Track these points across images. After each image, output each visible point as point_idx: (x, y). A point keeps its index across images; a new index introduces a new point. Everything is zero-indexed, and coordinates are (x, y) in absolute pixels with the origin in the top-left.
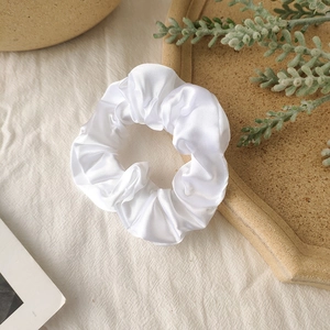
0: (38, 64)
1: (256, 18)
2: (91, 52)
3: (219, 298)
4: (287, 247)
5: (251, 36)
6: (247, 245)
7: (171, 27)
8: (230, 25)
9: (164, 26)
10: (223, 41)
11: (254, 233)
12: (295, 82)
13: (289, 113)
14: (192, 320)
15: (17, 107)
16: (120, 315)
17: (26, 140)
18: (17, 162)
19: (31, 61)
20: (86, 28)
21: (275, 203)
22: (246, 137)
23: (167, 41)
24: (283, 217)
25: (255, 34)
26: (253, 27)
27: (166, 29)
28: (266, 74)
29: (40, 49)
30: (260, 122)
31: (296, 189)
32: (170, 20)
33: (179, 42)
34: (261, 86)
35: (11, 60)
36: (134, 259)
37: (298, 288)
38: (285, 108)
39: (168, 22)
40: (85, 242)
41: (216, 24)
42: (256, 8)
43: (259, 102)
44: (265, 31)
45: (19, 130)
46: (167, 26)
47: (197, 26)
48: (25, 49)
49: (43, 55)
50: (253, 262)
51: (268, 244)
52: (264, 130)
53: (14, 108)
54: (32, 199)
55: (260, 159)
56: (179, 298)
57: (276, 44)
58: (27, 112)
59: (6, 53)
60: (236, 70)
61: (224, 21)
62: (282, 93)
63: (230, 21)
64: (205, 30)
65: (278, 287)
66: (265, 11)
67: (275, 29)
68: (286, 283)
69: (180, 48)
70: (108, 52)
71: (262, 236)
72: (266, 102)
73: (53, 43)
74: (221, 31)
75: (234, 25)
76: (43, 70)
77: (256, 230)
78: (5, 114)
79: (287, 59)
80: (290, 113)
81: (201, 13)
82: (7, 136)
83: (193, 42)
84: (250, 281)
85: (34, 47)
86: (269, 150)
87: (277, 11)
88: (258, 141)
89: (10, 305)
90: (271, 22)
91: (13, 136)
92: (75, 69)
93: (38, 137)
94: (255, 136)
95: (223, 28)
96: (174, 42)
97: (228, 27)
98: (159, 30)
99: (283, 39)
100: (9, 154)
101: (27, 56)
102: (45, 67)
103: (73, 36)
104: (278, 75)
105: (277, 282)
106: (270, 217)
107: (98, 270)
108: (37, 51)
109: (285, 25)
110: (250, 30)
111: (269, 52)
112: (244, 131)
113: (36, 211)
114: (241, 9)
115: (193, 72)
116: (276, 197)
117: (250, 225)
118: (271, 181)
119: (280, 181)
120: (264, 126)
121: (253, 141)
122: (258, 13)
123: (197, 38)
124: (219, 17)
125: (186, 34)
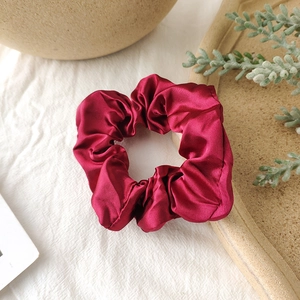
0: (76, 73)
1: (287, 56)
5: (278, 74)
7: (200, 58)
8: (260, 61)
9: (193, 56)
10: (249, 76)
11: (258, 281)
15: (50, 110)
17: (51, 141)
19: (70, 69)
21: (287, 251)
22: (263, 177)
23: (196, 70)
24: (292, 267)
25: (283, 73)
26: (282, 65)
27: (195, 59)
28: (292, 113)
29: (79, 61)
30: (279, 162)
32: (200, 51)
33: (206, 73)
34: (286, 124)
35: (54, 66)
39: (198, 53)
40: (84, 248)
41: (245, 59)
42: (288, 47)
43: (282, 140)
45: (47, 132)
46: (196, 56)
47: (227, 59)
48: (65, 58)
49: (81, 66)
52: (283, 173)
53: (47, 110)
54: (46, 197)
55: (276, 200)
59: (50, 60)
60: (261, 105)
61: (255, 57)
63: (261, 57)
64: (233, 63)
66: (297, 50)
69: (207, 78)
71: (266, 287)
72: (290, 141)
73: (91, 56)
74: (250, 66)
76: (79, 79)
77: (261, 280)
78: (38, 115)
81: (234, 47)
83: (220, 73)
85: (73, 58)
86: (286, 192)
88: (275, 182)
91: (41, 135)
93: (64, 139)
94: (272, 177)
95: (253, 63)
96: (202, 72)
97: (258, 63)
98: (188, 59)
100: (34, 152)
101: (67, 65)
106: (277, 267)
110: (279, 68)
112: (262, 169)
113: (47, 210)
114: (273, 46)
116: (287, 244)
117: (255, 273)
118: (284, 225)
119: (294, 228)
120: (284, 168)
121: (270, 182)
122: (290, 52)
123: (225, 71)
124: (250, 52)
125: (214, 65)
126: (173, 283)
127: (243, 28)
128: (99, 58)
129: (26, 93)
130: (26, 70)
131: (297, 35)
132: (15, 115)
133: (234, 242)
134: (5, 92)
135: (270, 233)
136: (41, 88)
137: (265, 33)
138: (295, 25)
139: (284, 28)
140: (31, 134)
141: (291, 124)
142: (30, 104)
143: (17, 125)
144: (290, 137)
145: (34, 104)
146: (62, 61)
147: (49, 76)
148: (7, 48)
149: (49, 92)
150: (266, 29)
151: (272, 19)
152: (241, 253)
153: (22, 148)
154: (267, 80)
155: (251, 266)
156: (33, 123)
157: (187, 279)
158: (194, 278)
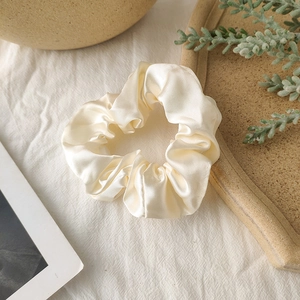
0: (75, 61)
1: (267, 31)
2: (120, 53)
3: (217, 278)
4: (282, 237)
5: (260, 46)
6: (246, 232)
7: (190, 35)
8: (243, 35)
9: (184, 34)
10: (235, 50)
11: (253, 221)
12: (298, 90)
13: (292, 116)
14: (192, 294)
15: (55, 98)
16: (129, 284)
17: (60, 126)
18: (50, 147)
19: (68, 59)
20: (117, 33)
21: (275, 196)
22: (251, 136)
23: (187, 47)
24: (281, 210)
25: (264, 45)
26: (263, 39)
27: (185, 37)
28: (273, 80)
29: (77, 49)
30: (265, 122)
31: (295, 185)
32: (190, 29)
33: (196, 49)
34: (269, 90)
35: (52, 57)
36: (144, 236)
37: (290, 275)
38: (288, 112)
39: (188, 31)
41: (231, 34)
42: (267, 21)
43: (266, 104)
44: (273, 43)
45: (55, 118)
46: (187, 34)
47: (214, 35)
49: (79, 53)
50: (251, 248)
51: (265, 233)
52: (268, 131)
53: (52, 98)
54: (62, 177)
56: (182, 274)
57: (283, 54)
58: (63, 102)
59: (49, 51)
60: (246, 74)
61: (238, 31)
62: (287, 97)
63: (243, 32)
64: (220, 39)
65: (272, 273)
66: (275, 24)
67: (283, 41)
68: (279, 269)
69: (197, 54)
70: (135, 55)
71: (260, 225)
72: (272, 104)
74: (234, 40)
75: (247, 35)
76: (78, 67)
77: (255, 220)
78: (45, 103)
79: (294, 66)
81: (219, 23)
82: (45, 122)
83: (209, 49)
84: (246, 264)
85: (72, 47)
86: (272, 148)
87: (286, 23)
88: (261, 140)
89: (36, 266)
90: (280, 34)
91: (50, 122)
92: (105, 68)
94: (259, 136)
95: (237, 38)
96: (192, 48)
97: (241, 37)
98: (179, 37)
99: (290, 49)
100: (45, 137)
101: (66, 54)
102: (80, 65)
103: (104, 39)
104: (283, 82)
105: (271, 268)
106: (268, 208)
107: (113, 243)
108: (75, 50)
109: (292, 37)
110: (260, 41)
111: (277, 60)
114: (254, 21)
115: (207, 75)
116: (276, 191)
117: (250, 215)
118: (272, 176)
119: (280, 177)
120: (269, 127)
121: (258, 139)
122: (268, 26)
123: (213, 46)
124: (234, 27)
125: (203, 42)
126: (184, 235)
127: (226, 6)
128: (95, 45)
129: (30, 83)
130: (27, 62)
131: (274, 10)
132: (22, 105)
133: (230, 191)
134: (9, 84)
135: (260, 183)
136: (43, 79)
137: (246, 10)
138: (273, 1)
139: (262, 4)
140: (40, 122)
141: (272, 89)
143: (25, 115)
144: (272, 100)
145: (38, 93)
146: (60, 51)
147: (50, 65)
148: (5, 42)
149: (51, 81)
150: (247, 6)
153: (34, 135)
154: (251, 53)
155: (246, 209)
156: (40, 112)
157: (195, 230)
158: (201, 228)
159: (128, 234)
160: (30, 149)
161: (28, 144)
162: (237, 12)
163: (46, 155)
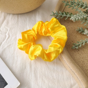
0: (18, 18)
1: (80, 13)
2: (33, 17)
7: (56, 13)
9: (54, 13)
10: (70, 19)
17: (12, 38)
18: (9, 44)
19: (16, 17)
20: (32, 10)
21: (81, 66)
22: (74, 46)
23: (54, 17)
28: (81, 29)
29: (19, 14)
30: (78, 42)
31: (87, 62)
32: (56, 11)
33: (57, 18)
34: (79, 32)
35: (11, 16)
36: (38, 76)
38: (86, 39)
41: (68, 14)
42: (79, 11)
43: (78, 36)
44: (82, 17)
45: (11, 35)
47: (63, 14)
48: (15, 13)
49: (20, 16)
51: (79, 78)
52: (79, 45)
53: (10, 29)
54: (12, 54)
55: (77, 52)
57: (84, 21)
58: (14, 30)
59: (10, 14)
60: (72, 27)
63: (71, 14)
64: (65, 15)
66: (82, 12)
67: (85, 17)
71: (77, 75)
73: (23, 13)
74: (69, 16)
76: (19, 20)
77: (76, 73)
78: (8, 30)
80: (87, 41)
82: (7, 36)
83: (61, 18)
85: (17, 13)
86: (80, 50)
87: (84, 12)
88: (77, 48)
90: (84, 15)
92: (28, 21)
93: (16, 37)
94: (77, 46)
100: (7, 41)
103: (28, 12)
104: (85, 30)
106: (79, 70)
107: (28, 78)
109: (87, 16)
110: (78, 17)
113: (13, 58)
114: (75, 10)
117: (74, 72)
118: (80, 59)
119: (82, 60)
120: (80, 44)
121: (76, 48)
123: (63, 17)
124: (68, 12)
125: (60, 16)
126: (51, 77)
127: (67, 5)
128: (25, 13)
129: (3, 24)
130: (3, 17)
133: (68, 64)
135: (76, 61)
136: (8, 23)
137: (73, 7)
138: (81, 5)
139: (78, 5)
140: (6, 36)
142: (5, 27)
143: (1, 34)
144: (80, 35)
145: (6, 27)
146: (14, 14)
147: (10, 19)
149: (10, 23)
150: (73, 5)
151: (75, 3)
152: (70, 66)
153: (4, 40)
155: (73, 70)
156: (6, 33)
157: (55, 75)
158: (57, 75)
159: (33, 75)
160: (2, 44)
161: (1, 43)
162: (70, 7)
163: (7, 47)
